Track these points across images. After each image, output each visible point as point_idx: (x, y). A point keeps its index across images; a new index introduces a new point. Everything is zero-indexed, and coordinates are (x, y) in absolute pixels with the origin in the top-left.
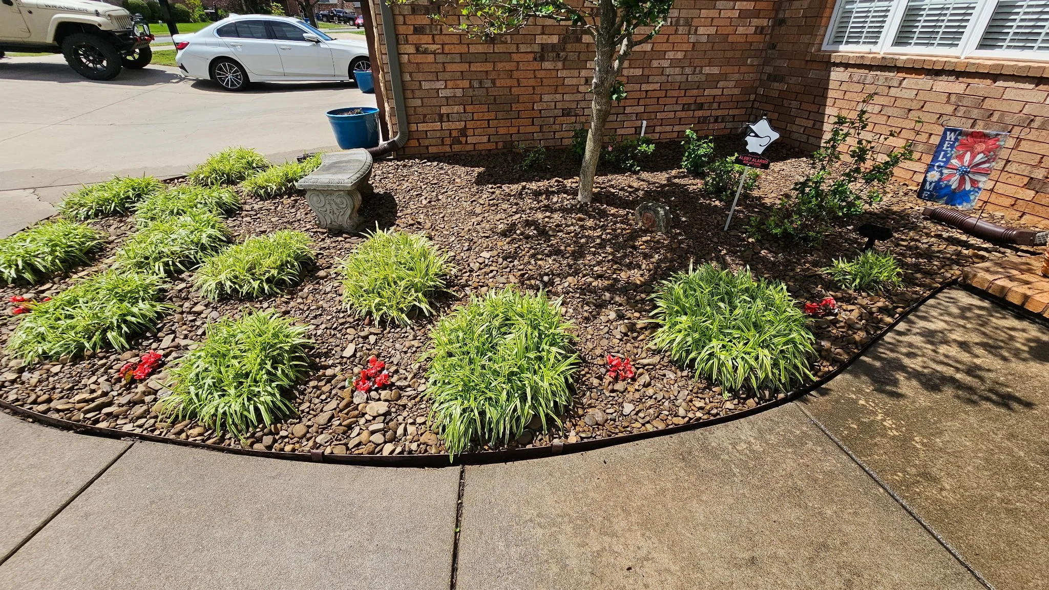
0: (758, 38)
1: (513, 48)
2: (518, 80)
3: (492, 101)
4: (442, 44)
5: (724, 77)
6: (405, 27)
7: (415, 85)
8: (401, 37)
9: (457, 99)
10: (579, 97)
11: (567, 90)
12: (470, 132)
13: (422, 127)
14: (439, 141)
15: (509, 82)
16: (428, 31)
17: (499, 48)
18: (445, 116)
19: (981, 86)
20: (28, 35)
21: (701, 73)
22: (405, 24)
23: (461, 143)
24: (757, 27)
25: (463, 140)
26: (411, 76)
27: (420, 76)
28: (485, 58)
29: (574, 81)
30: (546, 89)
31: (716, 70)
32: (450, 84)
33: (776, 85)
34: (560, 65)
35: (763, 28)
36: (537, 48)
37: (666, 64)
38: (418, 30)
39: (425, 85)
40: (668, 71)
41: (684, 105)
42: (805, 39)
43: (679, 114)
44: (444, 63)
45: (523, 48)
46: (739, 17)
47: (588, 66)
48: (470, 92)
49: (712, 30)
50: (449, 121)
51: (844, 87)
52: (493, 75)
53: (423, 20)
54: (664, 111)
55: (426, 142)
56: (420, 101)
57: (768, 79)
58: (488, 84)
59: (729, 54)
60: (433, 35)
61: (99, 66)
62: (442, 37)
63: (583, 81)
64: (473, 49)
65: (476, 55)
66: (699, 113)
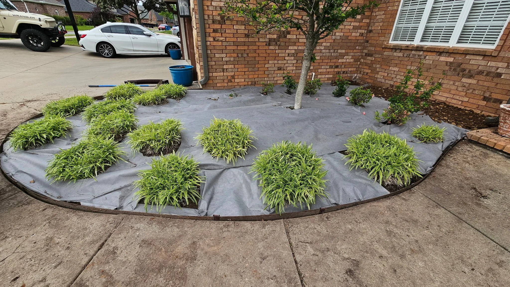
0: (361, 38)
1: (257, 40)
2: (258, 54)
3: (247, 63)
4: (226, 37)
5: (347, 54)
6: (209, 29)
7: (212, 55)
8: (207, 34)
9: (231, 62)
10: (285, 62)
11: (280, 59)
12: (236, 77)
13: (215, 74)
14: (222, 81)
15: (254, 55)
16: (219, 31)
17: (251, 40)
18: (225, 70)
19: (460, 58)
20: (3, 29)
21: (337, 52)
22: (209, 28)
23: (232, 82)
24: (360, 33)
25: (233, 80)
26: (210, 51)
27: (215, 51)
28: (244, 44)
29: (283, 55)
30: (271, 58)
31: (343, 51)
32: (228, 55)
33: (369, 58)
34: (277, 48)
35: (363, 34)
36: (267, 40)
37: (322, 48)
38: (215, 31)
39: (217, 55)
40: (323, 51)
41: (330, 66)
42: (382, 39)
43: (328, 70)
44: (226, 46)
45: (261, 40)
46: (353, 29)
47: (289, 48)
48: (237, 59)
49: (342, 34)
50: (227, 72)
51: (400, 59)
52: (248, 51)
53: (218, 26)
54: (321, 69)
55: (216, 81)
56: (214, 63)
57: (365, 55)
58: (245, 55)
59: (349, 44)
60: (222, 33)
61: (39, 45)
62: (226, 34)
63: (287, 55)
64: (239, 40)
65: (241, 43)
66: (336, 70)
